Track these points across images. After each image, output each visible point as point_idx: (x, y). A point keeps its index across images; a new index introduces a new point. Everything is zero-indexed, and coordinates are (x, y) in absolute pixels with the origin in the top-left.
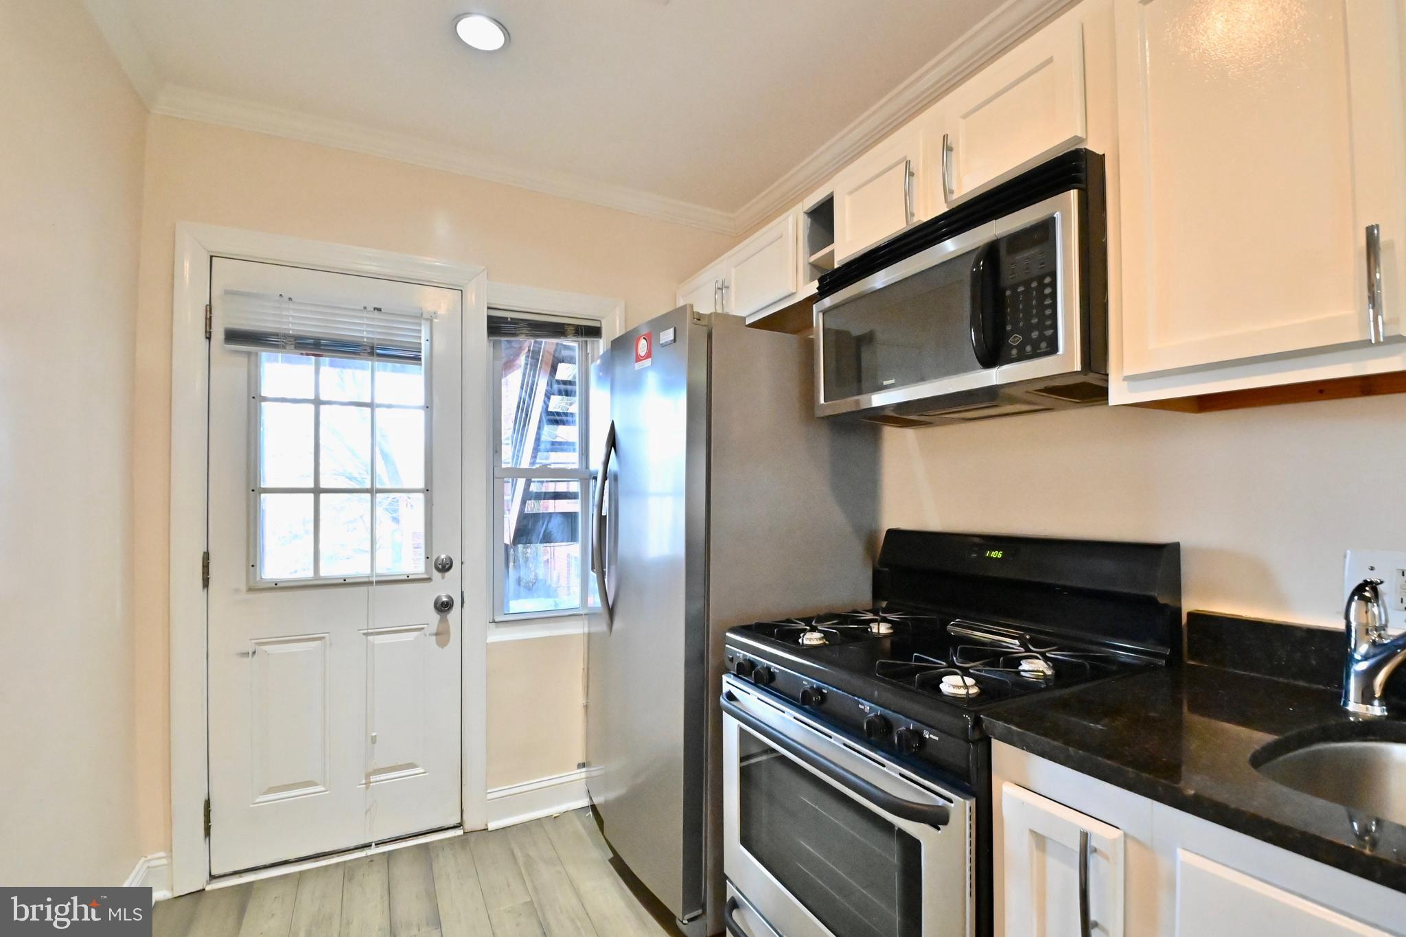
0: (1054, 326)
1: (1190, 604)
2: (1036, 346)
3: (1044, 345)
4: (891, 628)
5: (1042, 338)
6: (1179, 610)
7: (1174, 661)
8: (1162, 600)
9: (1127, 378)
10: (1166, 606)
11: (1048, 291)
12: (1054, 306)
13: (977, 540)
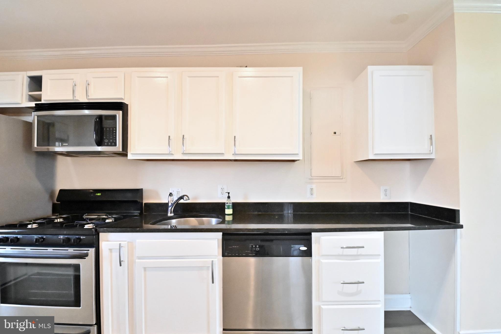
0: (116, 140)
1: (145, 201)
2: (111, 143)
3: (113, 144)
4: (63, 220)
5: (113, 142)
6: (142, 203)
7: (141, 214)
8: (139, 201)
9: (131, 154)
10: (140, 202)
11: (114, 131)
12: (116, 135)
13: (91, 191)
